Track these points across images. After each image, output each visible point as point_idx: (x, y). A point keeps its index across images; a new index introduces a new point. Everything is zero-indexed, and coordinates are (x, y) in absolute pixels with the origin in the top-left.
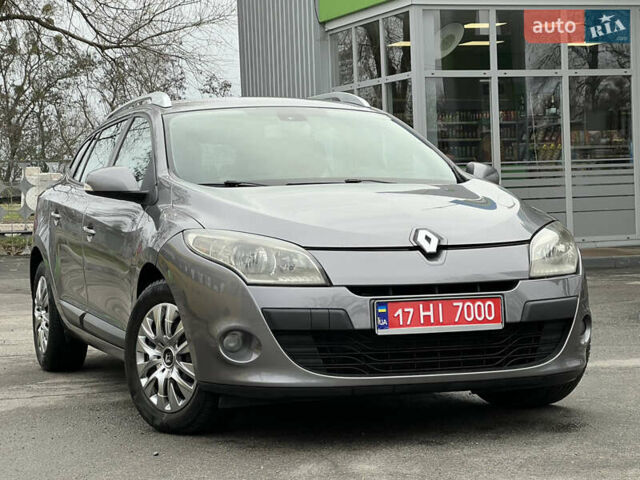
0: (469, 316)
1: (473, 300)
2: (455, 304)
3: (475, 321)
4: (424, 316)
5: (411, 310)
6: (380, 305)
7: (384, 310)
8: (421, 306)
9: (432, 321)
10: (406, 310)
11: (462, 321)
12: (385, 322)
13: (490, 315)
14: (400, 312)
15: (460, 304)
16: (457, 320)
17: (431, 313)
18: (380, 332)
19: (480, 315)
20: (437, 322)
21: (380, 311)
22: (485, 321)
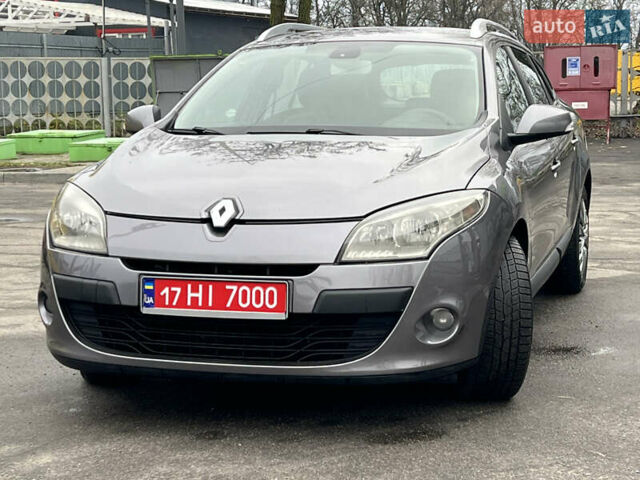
0: (244, 301)
1: (251, 285)
2: (228, 287)
3: (251, 308)
4: (192, 298)
5: (178, 290)
6: (147, 281)
7: (151, 287)
8: (189, 286)
9: (200, 304)
10: (173, 289)
11: (235, 306)
12: (150, 300)
13: (271, 302)
14: (166, 291)
15: (235, 288)
16: (228, 305)
17: (200, 295)
18: (145, 311)
19: (258, 302)
20: (205, 306)
21: (147, 287)
22: (264, 309)
